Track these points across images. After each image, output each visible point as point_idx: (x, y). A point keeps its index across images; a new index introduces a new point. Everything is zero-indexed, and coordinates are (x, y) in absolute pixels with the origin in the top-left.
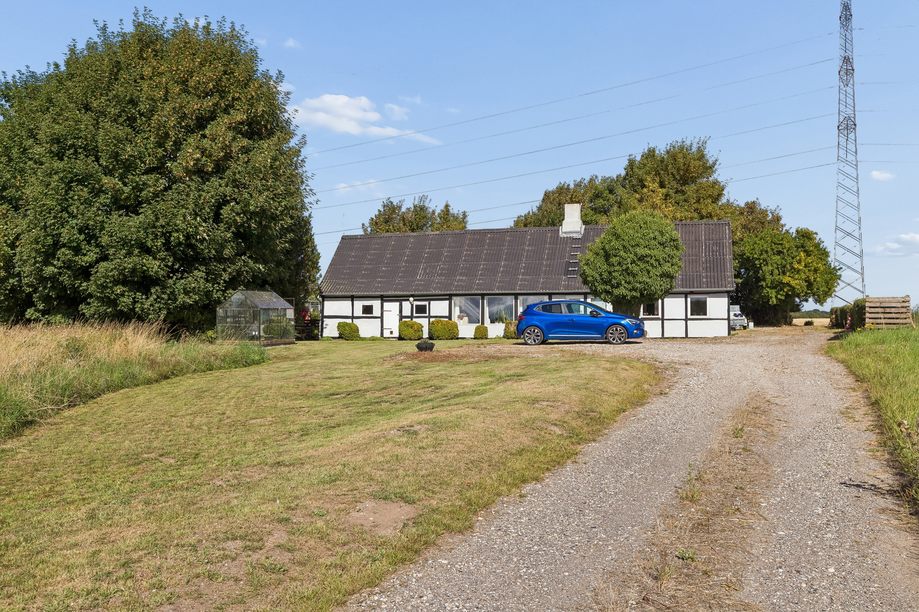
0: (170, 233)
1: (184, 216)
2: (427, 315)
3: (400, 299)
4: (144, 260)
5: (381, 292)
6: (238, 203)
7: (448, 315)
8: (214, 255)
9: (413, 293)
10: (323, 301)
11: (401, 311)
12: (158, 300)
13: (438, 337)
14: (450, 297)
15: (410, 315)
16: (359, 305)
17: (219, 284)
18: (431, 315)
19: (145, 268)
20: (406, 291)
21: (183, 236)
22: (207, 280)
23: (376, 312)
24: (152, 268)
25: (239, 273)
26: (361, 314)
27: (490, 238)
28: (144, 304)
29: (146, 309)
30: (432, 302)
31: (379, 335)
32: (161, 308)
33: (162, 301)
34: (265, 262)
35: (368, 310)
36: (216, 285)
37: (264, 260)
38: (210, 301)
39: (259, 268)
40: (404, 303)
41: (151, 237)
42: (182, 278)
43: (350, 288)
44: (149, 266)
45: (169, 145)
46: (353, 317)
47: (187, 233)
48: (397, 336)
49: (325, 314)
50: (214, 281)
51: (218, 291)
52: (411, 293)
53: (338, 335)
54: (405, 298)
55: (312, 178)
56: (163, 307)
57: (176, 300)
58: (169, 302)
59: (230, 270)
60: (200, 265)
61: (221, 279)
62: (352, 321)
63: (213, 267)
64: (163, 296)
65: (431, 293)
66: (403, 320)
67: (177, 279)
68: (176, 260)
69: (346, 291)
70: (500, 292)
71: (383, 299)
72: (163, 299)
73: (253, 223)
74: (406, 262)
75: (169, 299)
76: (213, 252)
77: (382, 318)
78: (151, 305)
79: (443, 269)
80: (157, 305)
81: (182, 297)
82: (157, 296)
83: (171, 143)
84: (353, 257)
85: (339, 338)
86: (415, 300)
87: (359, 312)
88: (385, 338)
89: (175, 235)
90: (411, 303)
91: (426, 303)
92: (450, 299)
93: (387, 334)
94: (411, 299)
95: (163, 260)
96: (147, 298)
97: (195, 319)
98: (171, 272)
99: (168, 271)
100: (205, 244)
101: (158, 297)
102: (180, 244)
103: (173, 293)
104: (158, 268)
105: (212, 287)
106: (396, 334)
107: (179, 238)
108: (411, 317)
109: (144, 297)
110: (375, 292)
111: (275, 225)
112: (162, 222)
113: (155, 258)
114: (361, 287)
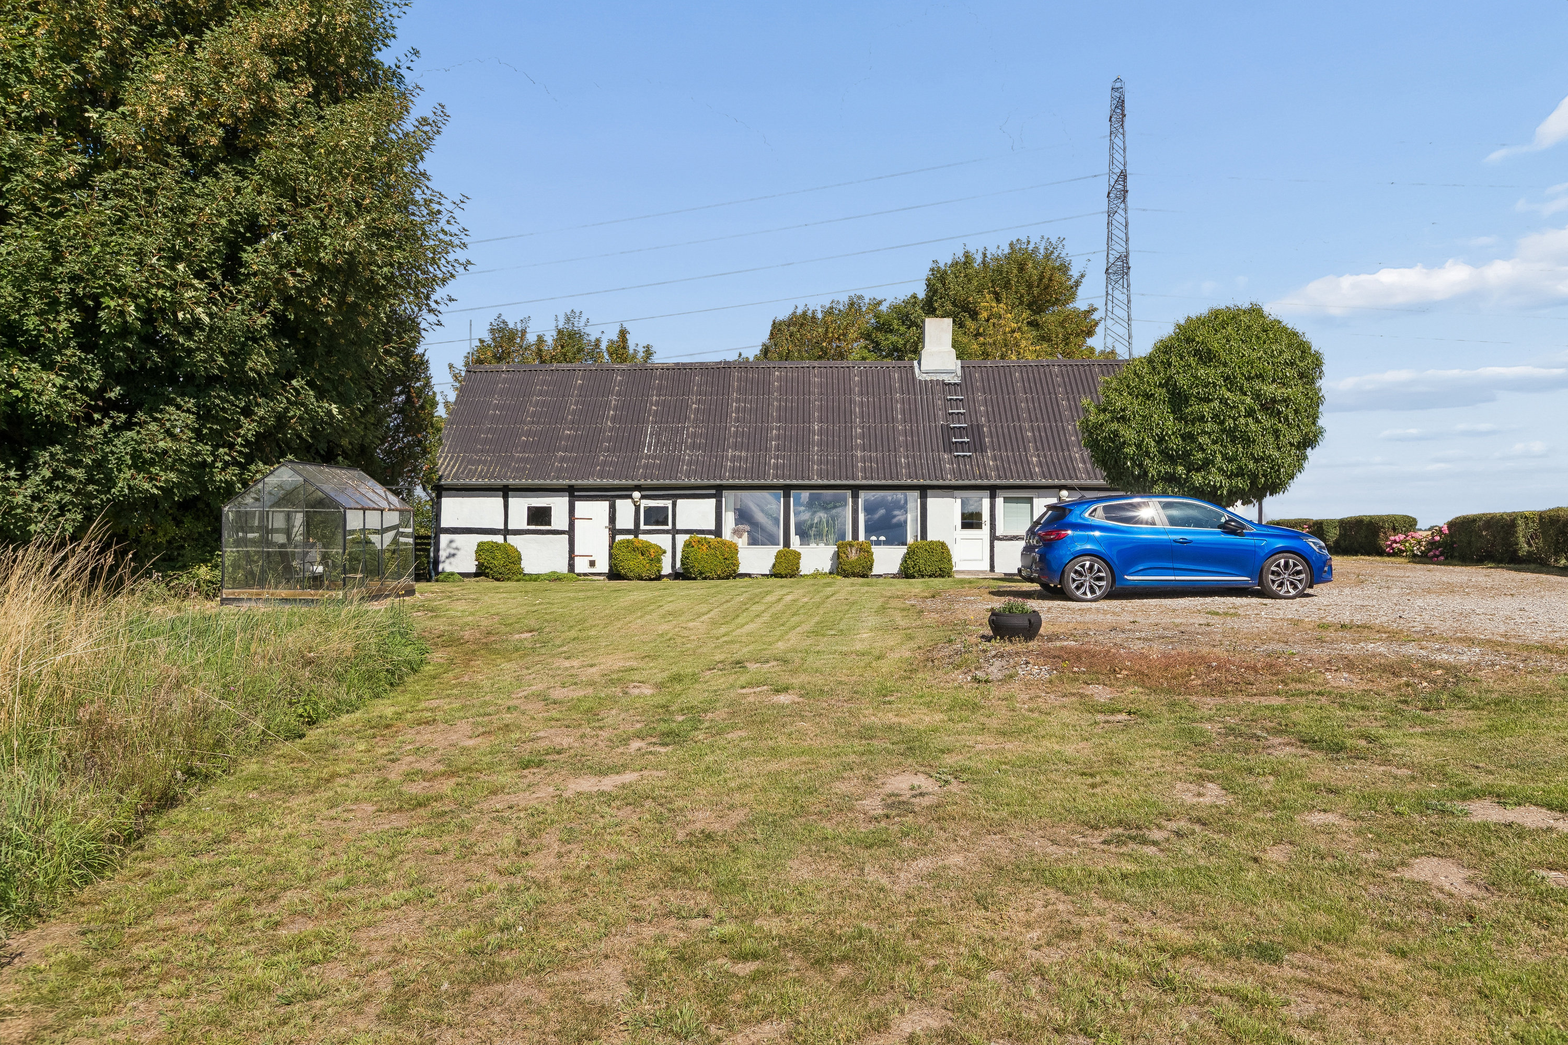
0: (96, 298)
1: (140, 254)
2: (670, 527)
3: (610, 494)
4: (15, 371)
5: (570, 479)
6: (288, 238)
7: (713, 528)
8: (220, 368)
9: (642, 482)
10: (439, 497)
11: (612, 519)
12: (59, 483)
13: (701, 573)
14: (717, 491)
15: (631, 526)
16: (520, 507)
17: (231, 446)
18: (678, 527)
19: (15, 392)
20: (626, 478)
21: (138, 308)
22: (200, 437)
23: (559, 520)
24: (40, 394)
25: (282, 419)
26: (524, 526)
27: (780, 379)
28: (14, 494)
29: (18, 506)
30: (680, 502)
31: (563, 568)
32: (65, 505)
33: (70, 487)
34: (343, 400)
35: (539, 516)
36: (221, 450)
37: (340, 394)
38: (204, 489)
39: (329, 413)
40: (619, 503)
41: (37, 303)
42: (128, 426)
43: (500, 471)
44: (29, 387)
45: (95, 56)
46: (506, 532)
47: (149, 301)
48: (606, 569)
49: (444, 524)
50: (219, 440)
51: (226, 465)
52: (636, 482)
53: (473, 569)
54: (625, 492)
55: (462, 205)
56: (72, 503)
57: (110, 481)
58: (90, 488)
59: (261, 412)
60: (183, 395)
61: (238, 435)
62: (505, 539)
63: (217, 401)
64: (72, 472)
65: (680, 482)
66: (619, 538)
67: (114, 427)
68: (112, 376)
69: (492, 477)
70: (826, 482)
71: (574, 493)
72: (71, 479)
73: (324, 295)
74: (614, 420)
75: (90, 480)
76: (220, 360)
77: (571, 532)
78: (35, 498)
79: (694, 435)
80: (53, 497)
81: (128, 475)
82: (54, 472)
83: (100, 53)
84: (496, 407)
85: (476, 575)
86: (643, 497)
87: (519, 519)
88: (579, 575)
89: (112, 304)
90: (634, 503)
91: (668, 503)
92: (718, 497)
93: (581, 566)
94: (636, 495)
95: (73, 371)
96: (23, 478)
97: (161, 534)
98: (96, 409)
99: (89, 405)
100: (200, 336)
101: (57, 475)
102: (125, 331)
103: (100, 464)
104: (59, 393)
105: (213, 453)
106: (603, 566)
107: (122, 313)
108: (636, 531)
109: (12, 473)
110: (558, 478)
111: (376, 307)
112: (73, 264)
113: (48, 366)
114: (524, 469)
